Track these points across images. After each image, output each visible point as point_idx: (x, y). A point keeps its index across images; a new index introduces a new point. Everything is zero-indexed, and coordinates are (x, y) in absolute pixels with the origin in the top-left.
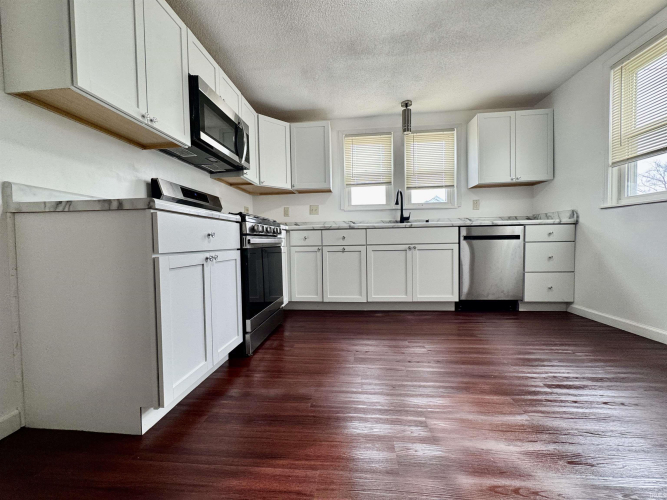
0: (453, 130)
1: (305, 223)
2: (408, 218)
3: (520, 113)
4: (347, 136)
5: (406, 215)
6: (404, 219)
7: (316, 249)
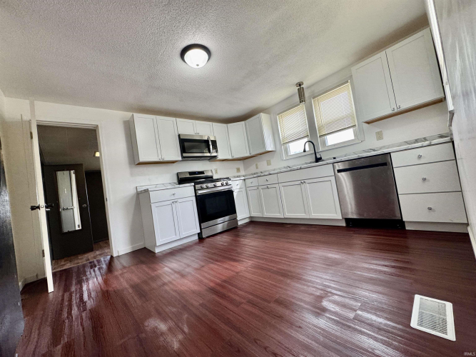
0: (347, 82)
1: (265, 171)
2: (321, 158)
3: (389, 50)
4: (278, 114)
5: (318, 156)
6: (318, 160)
7: (256, 188)
